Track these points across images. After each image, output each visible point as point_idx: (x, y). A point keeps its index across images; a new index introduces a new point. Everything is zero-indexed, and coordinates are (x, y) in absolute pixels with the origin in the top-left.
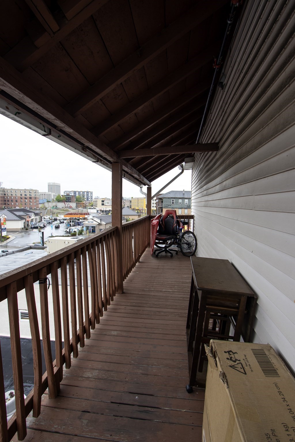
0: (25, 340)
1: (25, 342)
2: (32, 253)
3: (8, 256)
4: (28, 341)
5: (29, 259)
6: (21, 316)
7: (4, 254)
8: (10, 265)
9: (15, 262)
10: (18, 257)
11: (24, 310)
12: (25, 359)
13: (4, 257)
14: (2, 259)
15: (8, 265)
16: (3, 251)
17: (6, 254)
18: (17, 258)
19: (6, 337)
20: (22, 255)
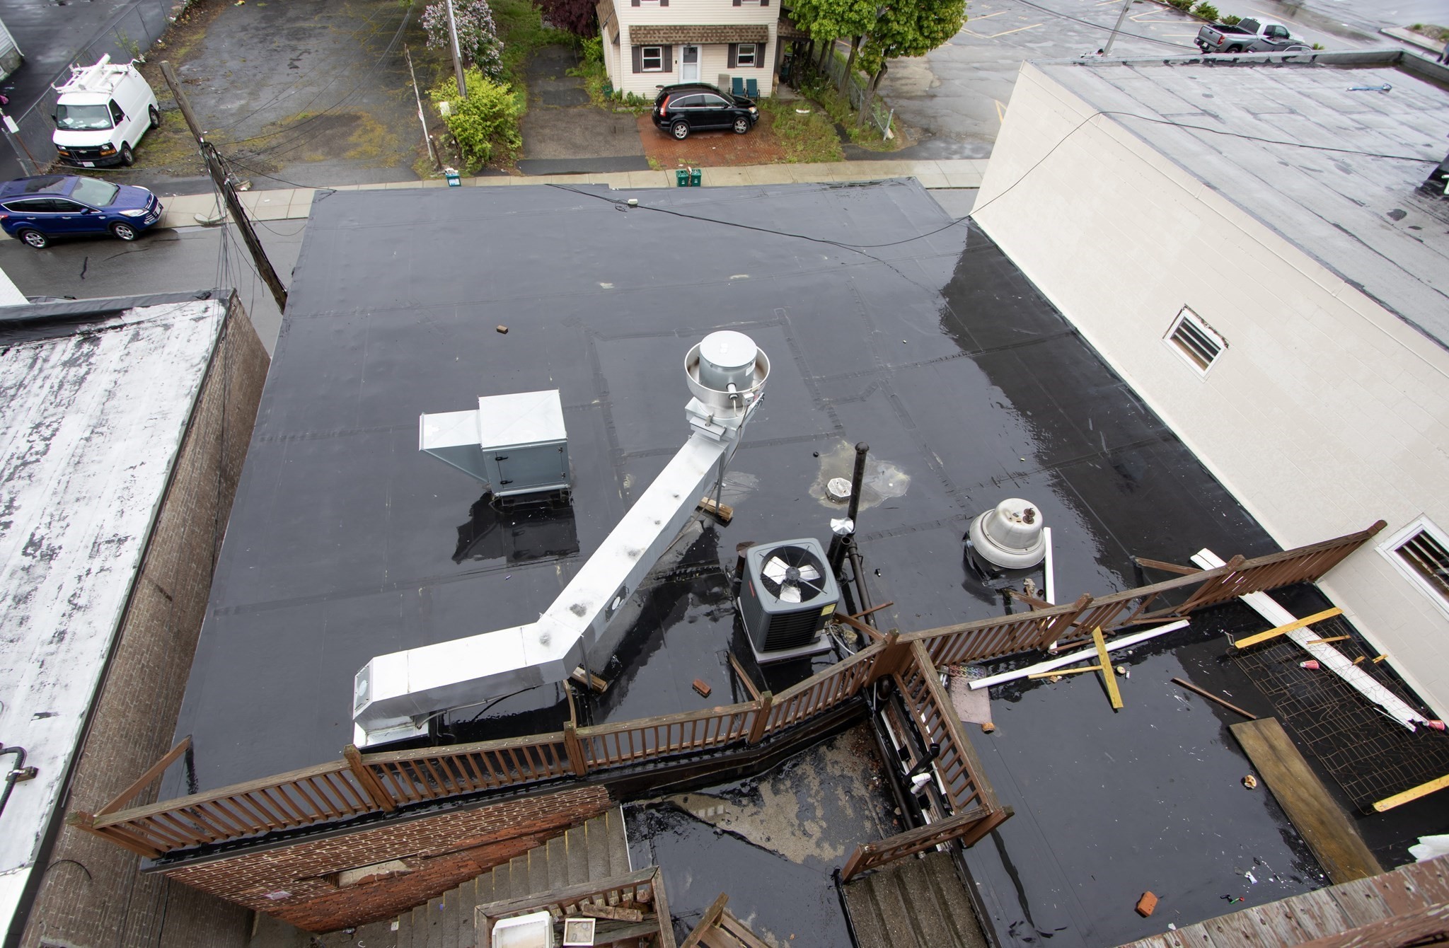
0: (1137, 404)
1: (1134, 408)
2: (1388, 90)
3: (1284, 71)
4: (1143, 412)
5: (1355, 116)
6: (1178, 330)
7: (1276, 58)
8: (1267, 117)
9: (1292, 112)
10: (1318, 89)
11: (1200, 318)
12: (1105, 453)
13: (1269, 70)
14: (1257, 75)
15: (1262, 116)
16: (1274, 27)
17: (1284, 59)
18: (1309, 96)
19: (1102, 358)
20: (1337, 84)
